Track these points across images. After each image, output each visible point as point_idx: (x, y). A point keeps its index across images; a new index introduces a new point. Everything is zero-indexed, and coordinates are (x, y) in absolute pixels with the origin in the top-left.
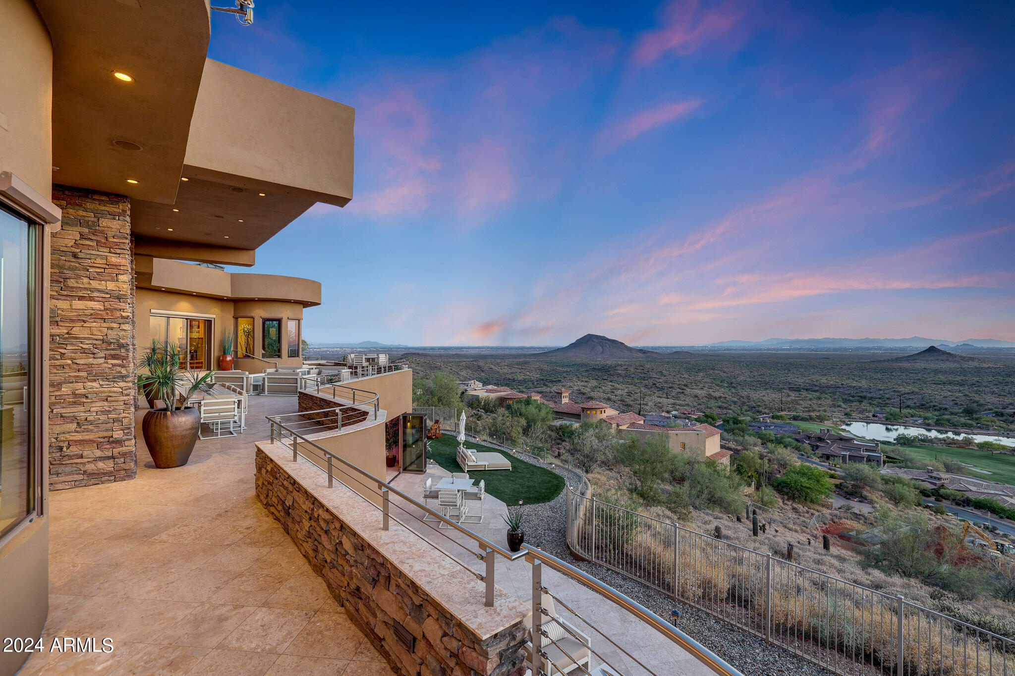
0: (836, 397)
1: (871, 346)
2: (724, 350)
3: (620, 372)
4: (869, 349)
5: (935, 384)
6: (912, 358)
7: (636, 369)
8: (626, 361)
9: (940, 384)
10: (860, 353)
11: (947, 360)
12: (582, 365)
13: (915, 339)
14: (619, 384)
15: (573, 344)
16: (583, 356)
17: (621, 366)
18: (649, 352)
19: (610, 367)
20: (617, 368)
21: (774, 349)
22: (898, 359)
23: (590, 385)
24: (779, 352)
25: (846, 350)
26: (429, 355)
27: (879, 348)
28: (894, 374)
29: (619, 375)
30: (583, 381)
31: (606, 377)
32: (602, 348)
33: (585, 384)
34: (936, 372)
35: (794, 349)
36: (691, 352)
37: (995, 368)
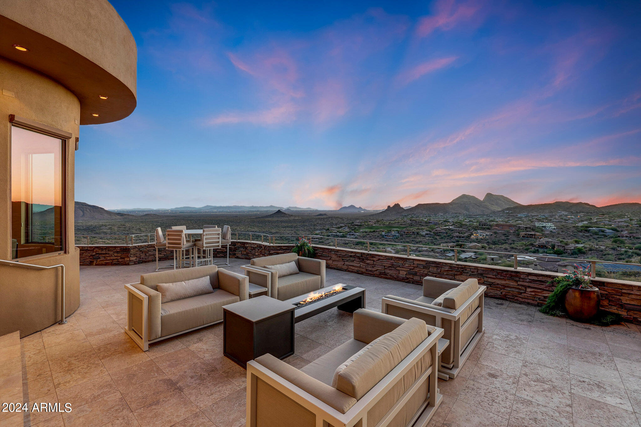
0: (246, 237)
1: (254, 210)
2: (180, 213)
3: (105, 230)
4: (253, 211)
5: (282, 227)
6: (272, 216)
7: (119, 227)
8: (107, 222)
9: (284, 228)
10: (250, 213)
11: (284, 216)
13: (271, 206)
14: (109, 240)
17: (106, 226)
18: (126, 214)
19: (95, 227)
20: (102, 228)
21: (209, 212)
22: (267, 216)
24: (212, 214)
25: (244, 212)
27: (258, 211)
28: (266, 224)
29: (105, 233)
32: (83, 212)
34: (281, 222)
35: (219, 212)
36: (158, 214)
37: (300, 219)
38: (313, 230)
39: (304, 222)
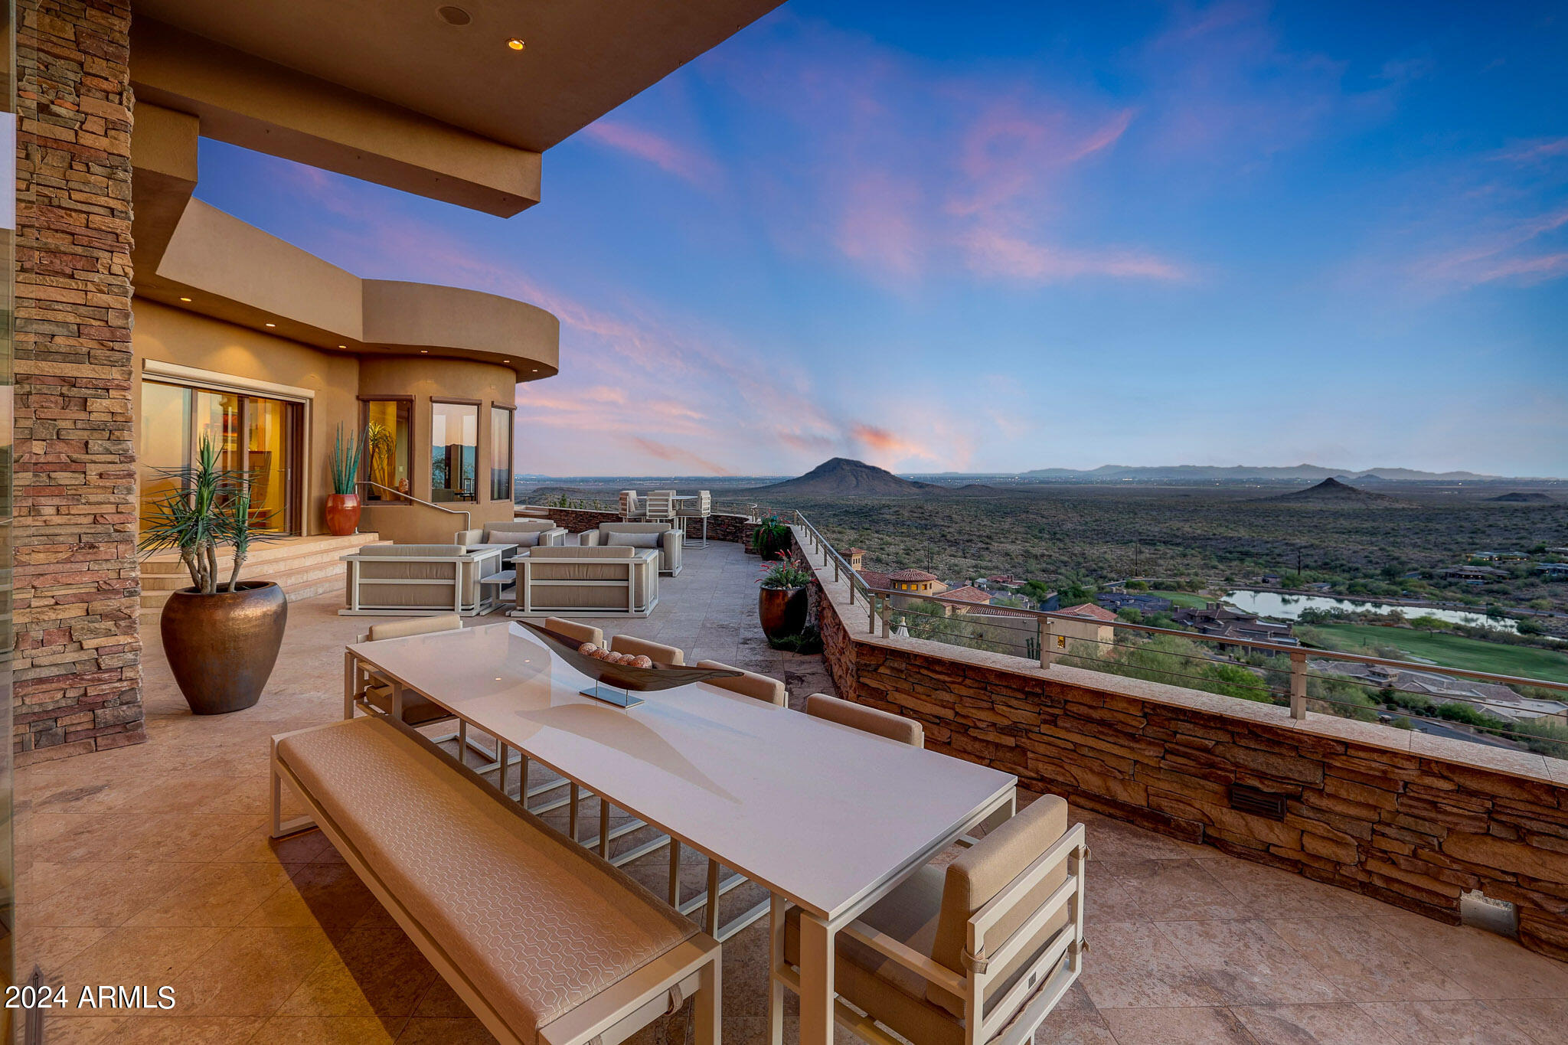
0: (1207, 553)
1: (1244, 477)
2: (1039, 483)
3: (888, 517)
4: (1242, 482)
5: (1337, 533)
6: (1304, 495)
7: (911, 511)
8: (895, 500)
9: (1344, 533)
10: (1232, 487)
11: (1349, 498)
12: (828, 506)
13: (1305, 468)
14: (890, 536)
15: (811, 473)
16: (825, 493)
17: (889, 507)
18: (928, 485)
19: (872, 509)
20: (882, 511)
21: (1111, 482)
22: (1285, 497)
23: (846, 538)
24: (1118, 486)
25: (1211, 483)
26: (579, 491)
27: (1257, 481)
28: (1281, 518)
29: (887, 522)
30: (834, 532)
31: (867, 526)
32: (856, 479)
33: (839, 536)
34: (1337, 515)
35: (1140, 482)
36: (993, 486)
37: (1412, 510)
38: (1467, 547)
39: (1429, 520)
